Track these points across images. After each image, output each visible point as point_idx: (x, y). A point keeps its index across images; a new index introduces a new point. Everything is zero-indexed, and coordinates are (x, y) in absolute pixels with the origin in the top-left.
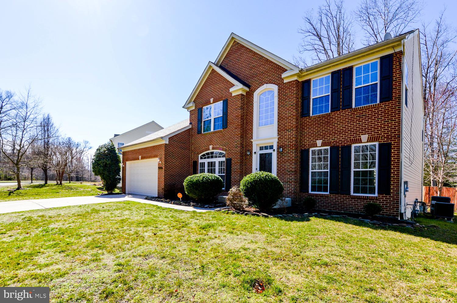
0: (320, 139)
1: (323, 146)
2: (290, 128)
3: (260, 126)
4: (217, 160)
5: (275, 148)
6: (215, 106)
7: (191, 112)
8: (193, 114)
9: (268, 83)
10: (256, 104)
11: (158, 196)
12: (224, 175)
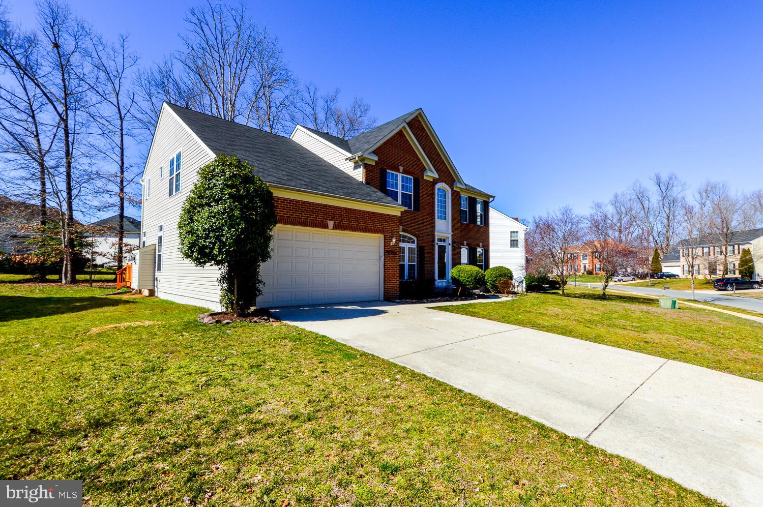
3: (438, 218)
4: (406, 246)
5: (450, 242)
6: (403, 177)
7: (366, 166)
8: (372, 172)
9: (445, 183)
10: (436, 196)
11: (384, 298)
12: (415, 265)
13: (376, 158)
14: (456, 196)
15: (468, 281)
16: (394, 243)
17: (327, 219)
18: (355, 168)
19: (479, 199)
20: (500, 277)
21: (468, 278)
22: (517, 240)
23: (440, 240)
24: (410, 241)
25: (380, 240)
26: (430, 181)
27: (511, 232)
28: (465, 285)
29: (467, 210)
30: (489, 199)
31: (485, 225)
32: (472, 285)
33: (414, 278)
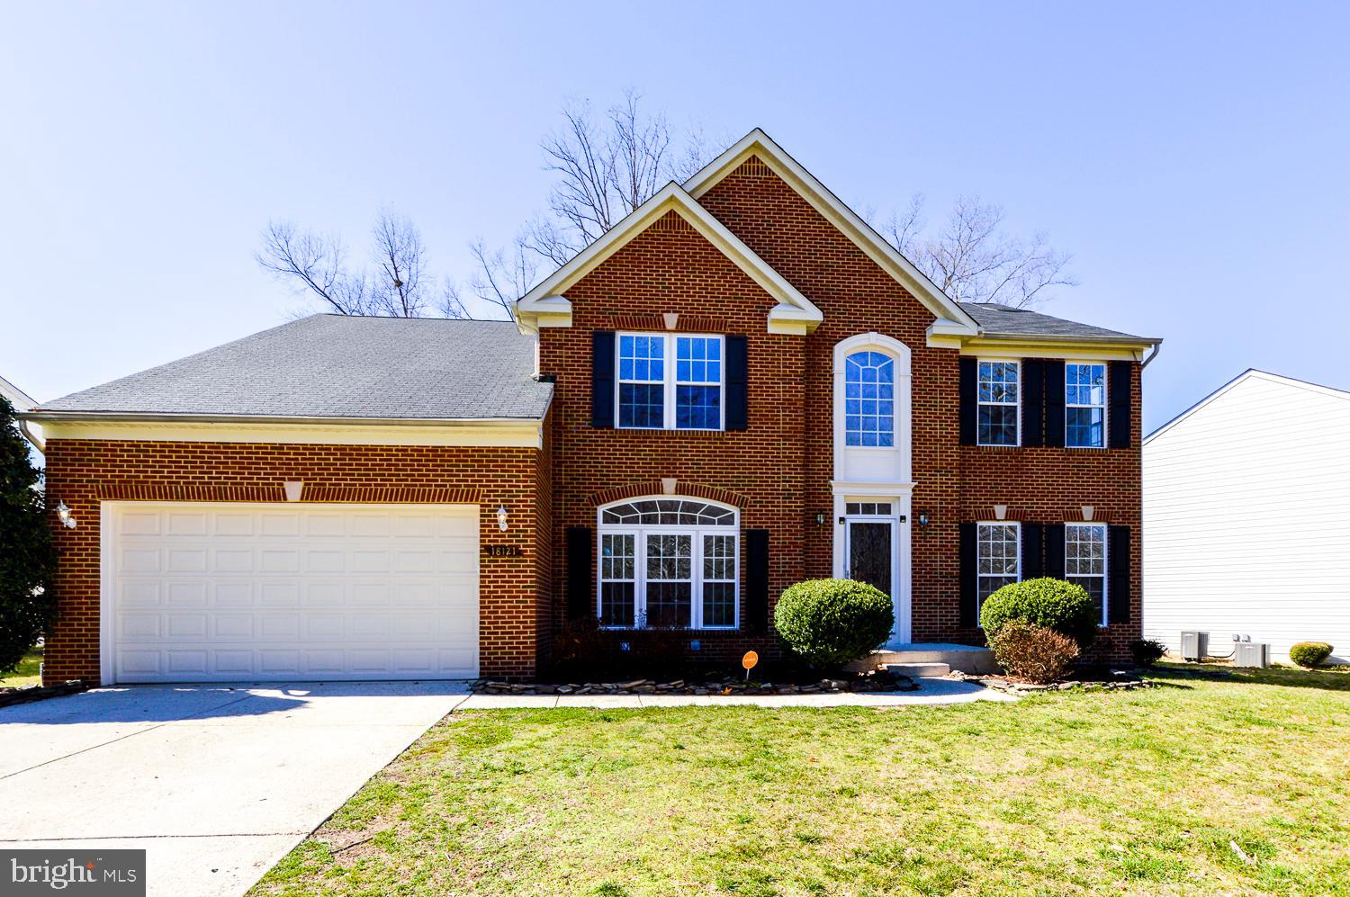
0: (1001, 503)
1: (1010, 520)
2: (944, 465)
3: (851, 441)
4: (696, 532)
5: (906, 512)
6: (679, 341)
7: (542, 334)
8: (561, 347)
9: (881, 333)
10: (840, 379)
11: (480, 674)
12: (733, 584)
13: (566, 307)
16: (507, 523)
23: (865, 509)
24: (712, 516)
26: (800, 338)
29: (1017, 404)
33: (732, 623)
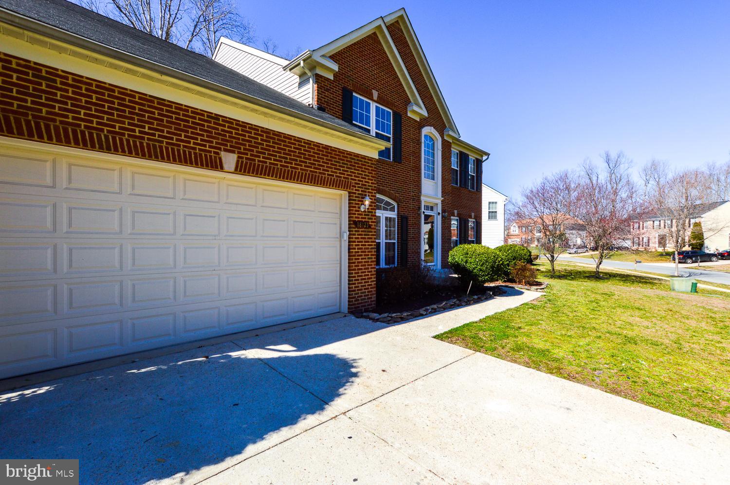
3: (425, 177)
4: (382, 214)
5: (440, 211)
6: (377, 108)
7: (318, 79)
8: (328, 90)
9: (434, 128)
10: (423, 145)
11: (349, 308)
12: (395, 243)
13: (335, 67)
14: (446, 146)
15: (481, 270)
16: (367, 207)
17: (220, 149)
18: (301, 85)
19: (472, 157)
20: (514, 260)
21: (482, 266)
22: (496, 212)
23: (427, 208)
24: (388, 207)
25: (341, 203)
26: (416, 121)
27: (490, 203)
28: (476, 276)
29: (458, 169)
30: (482, 156)
31: (477, 190)
32: (487, 275)
33: (394, 263)
